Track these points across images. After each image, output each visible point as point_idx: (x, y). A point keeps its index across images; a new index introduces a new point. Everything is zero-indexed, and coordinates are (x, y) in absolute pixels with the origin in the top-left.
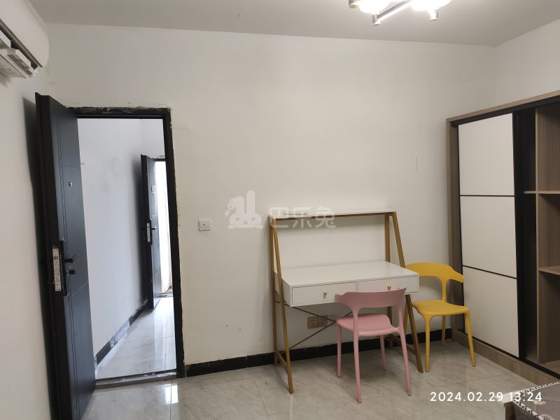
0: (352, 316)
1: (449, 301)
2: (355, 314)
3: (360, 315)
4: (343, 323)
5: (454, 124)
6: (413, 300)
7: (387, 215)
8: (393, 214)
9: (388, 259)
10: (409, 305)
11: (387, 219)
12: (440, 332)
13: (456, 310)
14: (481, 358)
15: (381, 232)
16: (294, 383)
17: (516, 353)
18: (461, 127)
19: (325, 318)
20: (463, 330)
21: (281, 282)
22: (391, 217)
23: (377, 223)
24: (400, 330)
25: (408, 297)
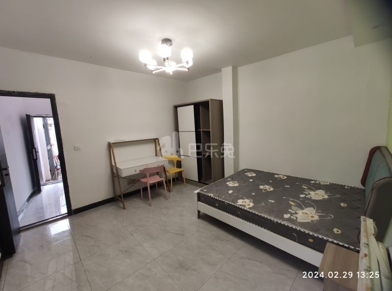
0: (147, 177)
1: (177, 167)
2: (148, 176)
3: (149, 176)
4: (143, 180)
5: (176, 107)
6: (166, 169)
7: (155, 139)
8: (158, 139)
9: (156, 155)
10: (165, 171)
11: (155, 141)
12: (174, 178)
13: (179, 170)
14: (188, 184)
15: (153, 145)
16: (126, 206)
17: (197, 180)
18: (179, 109)
19: (134, 180)
20: (181, 177)
21: (117, 168)
22: (157, 140)
23: (152, 142)
24: (163, 179)
25: (164, 168)
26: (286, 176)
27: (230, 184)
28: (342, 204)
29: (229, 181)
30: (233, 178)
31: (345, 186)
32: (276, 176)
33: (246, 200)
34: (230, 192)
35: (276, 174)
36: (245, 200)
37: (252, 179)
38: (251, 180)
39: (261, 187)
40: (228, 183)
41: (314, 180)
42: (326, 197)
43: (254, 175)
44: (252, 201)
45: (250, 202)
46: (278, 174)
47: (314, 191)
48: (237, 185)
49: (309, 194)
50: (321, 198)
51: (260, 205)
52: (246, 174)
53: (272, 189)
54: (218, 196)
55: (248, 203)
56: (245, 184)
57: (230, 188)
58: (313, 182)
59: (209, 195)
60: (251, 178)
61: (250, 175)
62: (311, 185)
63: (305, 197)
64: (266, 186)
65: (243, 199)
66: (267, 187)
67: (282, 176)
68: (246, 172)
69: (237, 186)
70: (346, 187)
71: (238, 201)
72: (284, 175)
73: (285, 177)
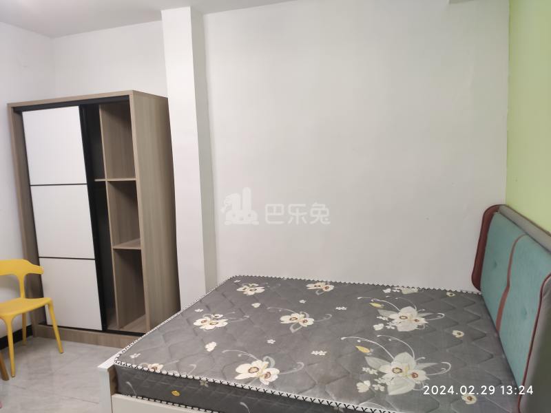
1: (28, 296)
5: (17, 111)
12: (20, 331)
17: (100, 327)
20: (45, 323)
26: (331, 283)
27: (206, 324)
28: (455, 333)
29: (200, 316)
30: (207, 305)
31: (445, 291)
32: (311, 287)
33: (257, 363)
34: (211, 347)
35: (309, 282)
36: (255, 364)
37: (257, 301)
38: (256, 305)
39: (285, 319)
40: (198, 323)
41: (388, 287)
42: (423, 321)
43: (260, 290)
44: (273, 362)
45: (269, 366)
46: (314, 282)
47: (398, 312)
48: (223, 323)
49: (391, 320)
50: (414, 327)
51: (295, 370)
52: (240, 289)
53: (310, 321)
54: (178, 367)
55: (265, 371)
56: (242, 317)
57: (206, 336)
58: (388, 291)
59: (150, 367)
60: (255, 298)
61: (249, 291)
62: (387, 299)
63: (385, 328)
64: (295, 315)
65: (250, 361)
66: (299, 317)
67: (323, 286)
68: (239, 285)
69: (225, 328)
70: (448, 294)
71: (238, 370)
72: (326, 283)
73: (331, 288)
